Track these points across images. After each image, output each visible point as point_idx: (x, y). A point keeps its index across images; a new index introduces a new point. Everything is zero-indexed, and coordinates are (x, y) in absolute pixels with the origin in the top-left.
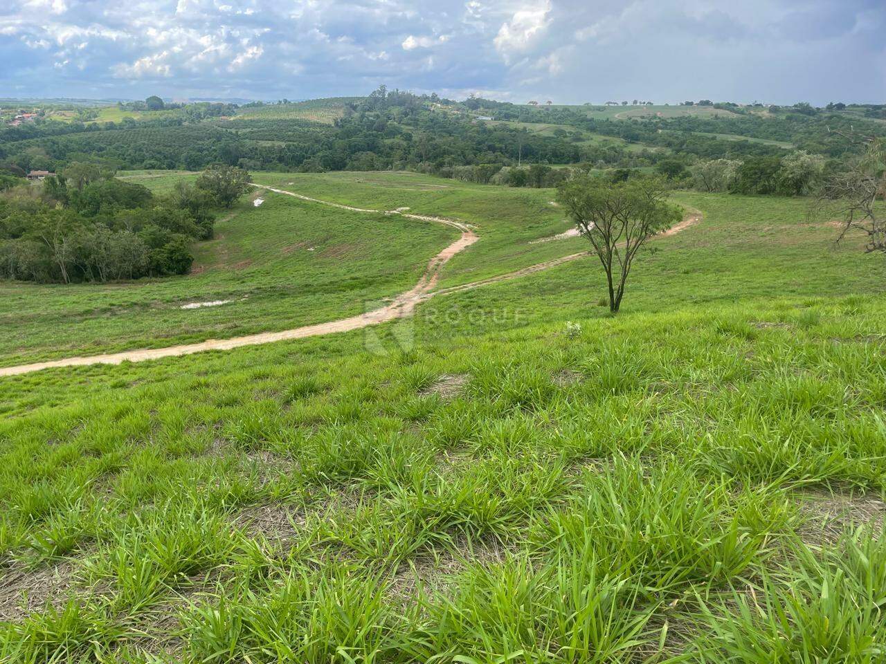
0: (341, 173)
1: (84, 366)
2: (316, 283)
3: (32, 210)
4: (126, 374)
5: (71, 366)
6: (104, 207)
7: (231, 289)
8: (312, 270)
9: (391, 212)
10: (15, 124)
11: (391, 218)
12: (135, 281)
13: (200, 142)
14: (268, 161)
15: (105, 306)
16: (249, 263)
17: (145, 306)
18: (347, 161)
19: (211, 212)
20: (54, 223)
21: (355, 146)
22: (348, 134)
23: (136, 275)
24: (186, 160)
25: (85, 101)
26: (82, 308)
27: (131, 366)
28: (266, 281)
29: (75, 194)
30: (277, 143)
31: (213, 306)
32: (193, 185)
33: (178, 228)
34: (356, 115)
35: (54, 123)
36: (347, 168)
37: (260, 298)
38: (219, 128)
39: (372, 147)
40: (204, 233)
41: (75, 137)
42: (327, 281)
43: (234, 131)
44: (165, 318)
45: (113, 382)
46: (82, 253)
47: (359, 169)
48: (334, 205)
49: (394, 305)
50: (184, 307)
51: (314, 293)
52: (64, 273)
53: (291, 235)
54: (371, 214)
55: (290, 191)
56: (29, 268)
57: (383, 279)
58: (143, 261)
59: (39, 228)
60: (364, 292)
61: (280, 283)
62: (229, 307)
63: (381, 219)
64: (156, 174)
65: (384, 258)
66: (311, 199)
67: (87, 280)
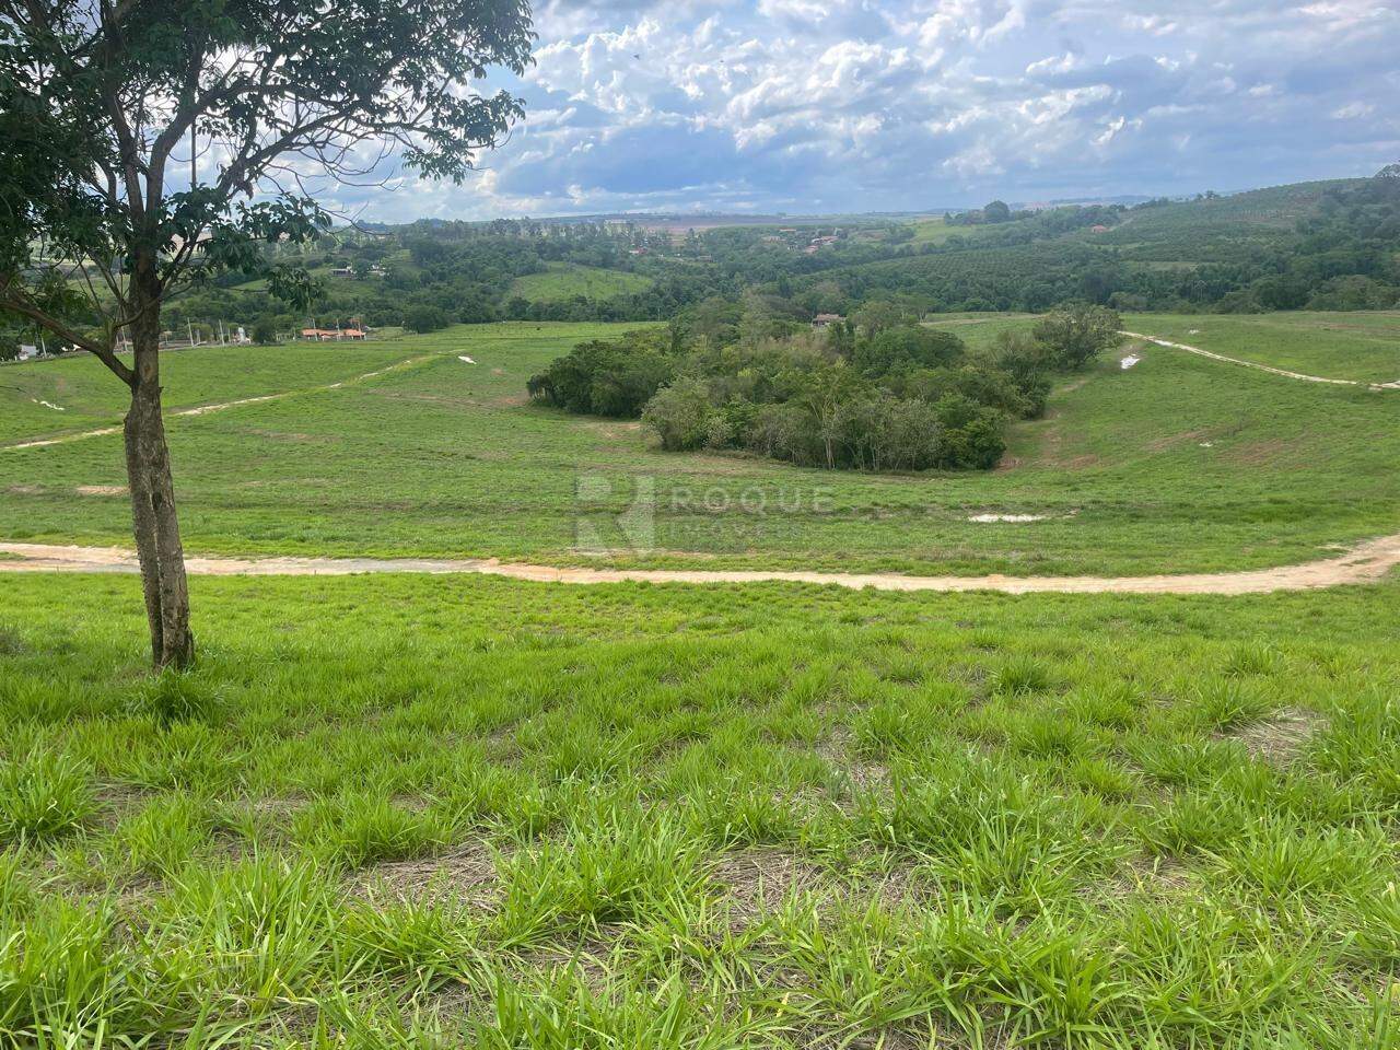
0: (1293, 314)
1: (815, 584)
2: (1201, 502)
3: (807, 366)
4: (865, 604)
5: (800, 582)
6: (896, 365)
7: (1052, 499)
8: (1199, 480)
9: (1384, 385)
10: (810, 250)
11: (1380, 397)
12: (917, 473)
13: (1054, 268)
14: (1160, 296)
15: (867, 505)
16: (1093, 461)
17: (920, 511)
18: (1311, 293)
19: (1047, 376)
20: (827, 385)
21: (1332, 265)
22: (1321, 245)
23: (919, 465)
24: (1027, 297)
25: (901, 214)
26: (839, 504)
27: (874, 595)
28: (1112, 491)
29: (862, 346)
30: (1182, 266)
31: (1016, 523)
32: (1029, 334)
33: (991, 398)
34: (1343, 211)
35: (858, 248)
36: (1309, 304)
37: (1096, 519)
38: (1088, 245)
39: (1367, 267)
40: (1030, 408)
41: (880, 266)
42: (1221, 500)
43: (1111, 248)
44: (942, 532)
45: (846, 612)
46: (854, 428)
47: (1332, 307)
48: (1268, 369)
49: (1348, 559)
50: (974, 519)
51: (1192, 520)
52: (829, 453)
53: (1175, 418)
54: (1339, 387)
55: (1190, 344)
56: (788, 444)
57: (1337, 508)
58: (933, 445)
59: (808, 390)
60: (1290, 527)
61: (1135, 496)
62: (1040, 528)
63: (1360, 396)
64: (979, 318)
65: (1349, 471)
66: (1225, 359)
67: (856, 467)
